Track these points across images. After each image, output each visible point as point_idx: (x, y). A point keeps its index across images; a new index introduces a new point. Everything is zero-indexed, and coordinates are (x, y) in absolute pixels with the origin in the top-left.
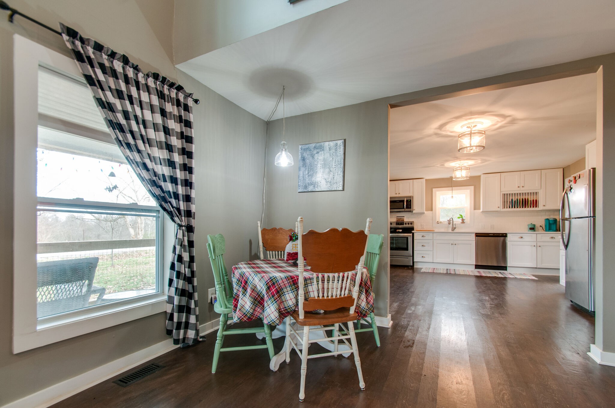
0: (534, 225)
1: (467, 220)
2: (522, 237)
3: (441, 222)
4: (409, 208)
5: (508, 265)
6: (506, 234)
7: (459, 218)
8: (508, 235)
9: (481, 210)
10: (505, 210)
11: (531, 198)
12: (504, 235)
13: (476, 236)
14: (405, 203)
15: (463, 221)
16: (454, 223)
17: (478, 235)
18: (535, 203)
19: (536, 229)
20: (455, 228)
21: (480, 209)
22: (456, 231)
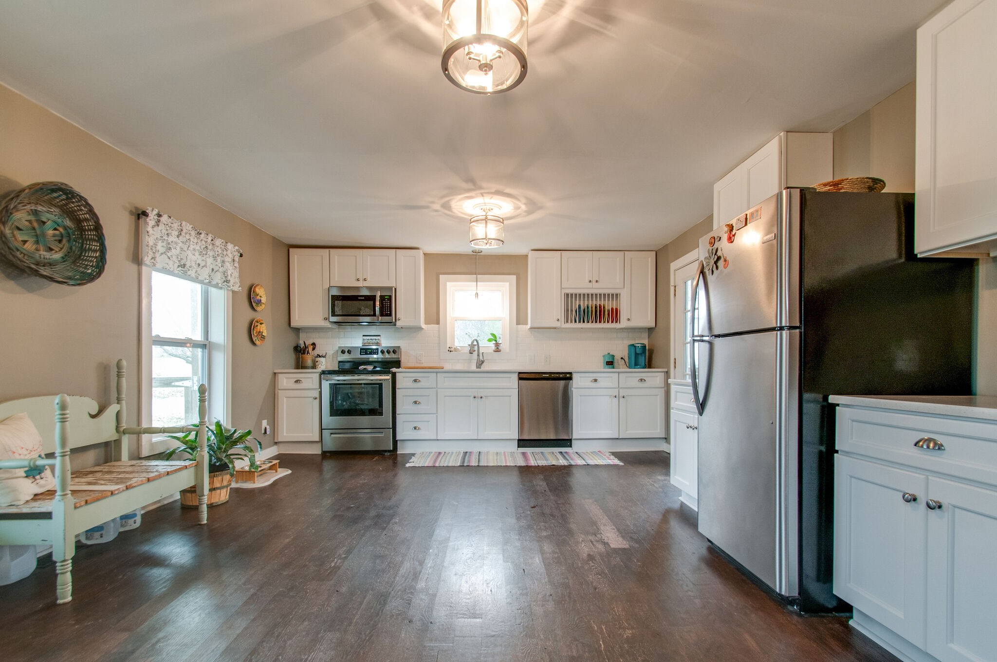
0: (613, 356)
1: (505, 346)
2: (596, 380)
3: (456, 350)
4: (387, 315)
5: (574, 437)
6: (570, 373)
7: (490, 340)
8: (574, 376)
9: (529, 326)
10: (569, 325)
11: (609, 305)
12: (567, 377)
13: (520, 379)
14: (378, 303)
15: (497, 350)
16: (481, 351)
17: (523, 377)
18: (615, 315)
19: (615, 364)
20: (483, 362)
21: (527, 324)
22: (485, 367)
